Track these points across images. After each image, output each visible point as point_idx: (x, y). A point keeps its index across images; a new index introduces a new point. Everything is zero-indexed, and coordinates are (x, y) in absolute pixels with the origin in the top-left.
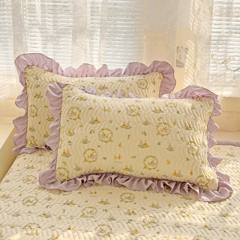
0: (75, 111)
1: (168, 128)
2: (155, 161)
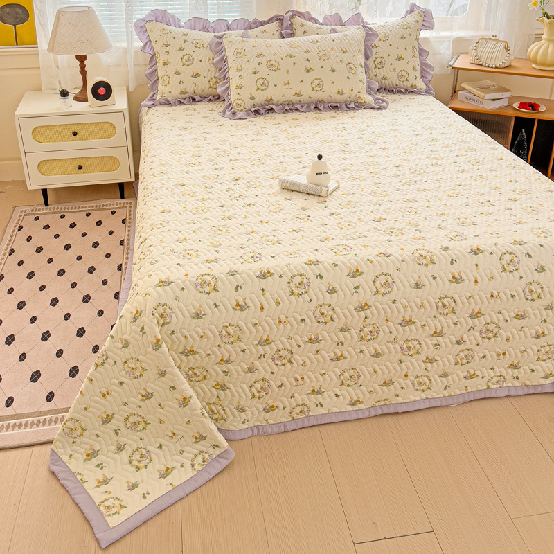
0: (239, 51)
1: (328, 54)
2: (321, 83)
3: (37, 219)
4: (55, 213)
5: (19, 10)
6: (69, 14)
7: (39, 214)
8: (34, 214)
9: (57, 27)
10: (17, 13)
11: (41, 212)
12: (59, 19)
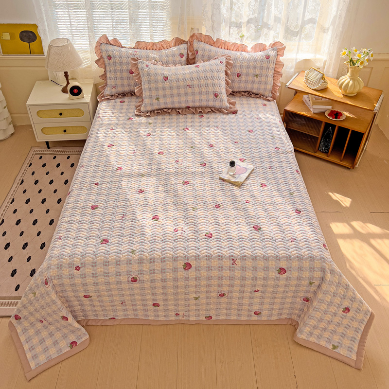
3: (41, 158)
4: (51, 154)
5: (31, 34)
6: (55, 47)
7: (42, 154)
8: (40, 154)
9: (49, 54)
10: (30, 36)
11: (44, 153)
12: (50, 49)
